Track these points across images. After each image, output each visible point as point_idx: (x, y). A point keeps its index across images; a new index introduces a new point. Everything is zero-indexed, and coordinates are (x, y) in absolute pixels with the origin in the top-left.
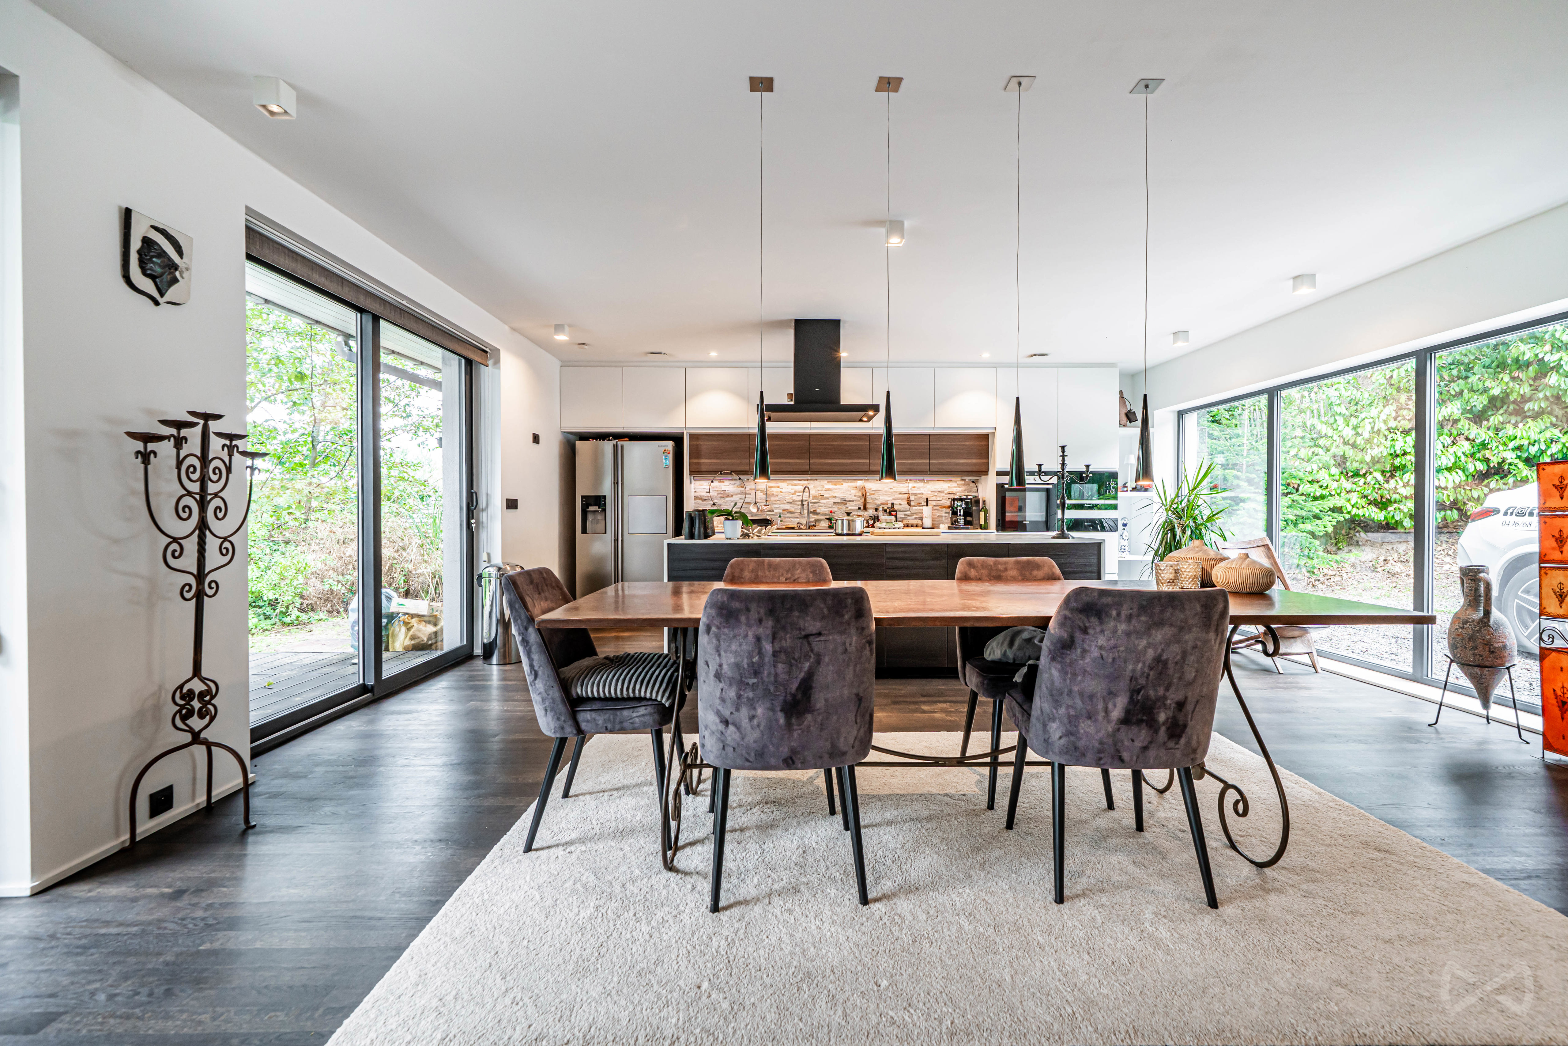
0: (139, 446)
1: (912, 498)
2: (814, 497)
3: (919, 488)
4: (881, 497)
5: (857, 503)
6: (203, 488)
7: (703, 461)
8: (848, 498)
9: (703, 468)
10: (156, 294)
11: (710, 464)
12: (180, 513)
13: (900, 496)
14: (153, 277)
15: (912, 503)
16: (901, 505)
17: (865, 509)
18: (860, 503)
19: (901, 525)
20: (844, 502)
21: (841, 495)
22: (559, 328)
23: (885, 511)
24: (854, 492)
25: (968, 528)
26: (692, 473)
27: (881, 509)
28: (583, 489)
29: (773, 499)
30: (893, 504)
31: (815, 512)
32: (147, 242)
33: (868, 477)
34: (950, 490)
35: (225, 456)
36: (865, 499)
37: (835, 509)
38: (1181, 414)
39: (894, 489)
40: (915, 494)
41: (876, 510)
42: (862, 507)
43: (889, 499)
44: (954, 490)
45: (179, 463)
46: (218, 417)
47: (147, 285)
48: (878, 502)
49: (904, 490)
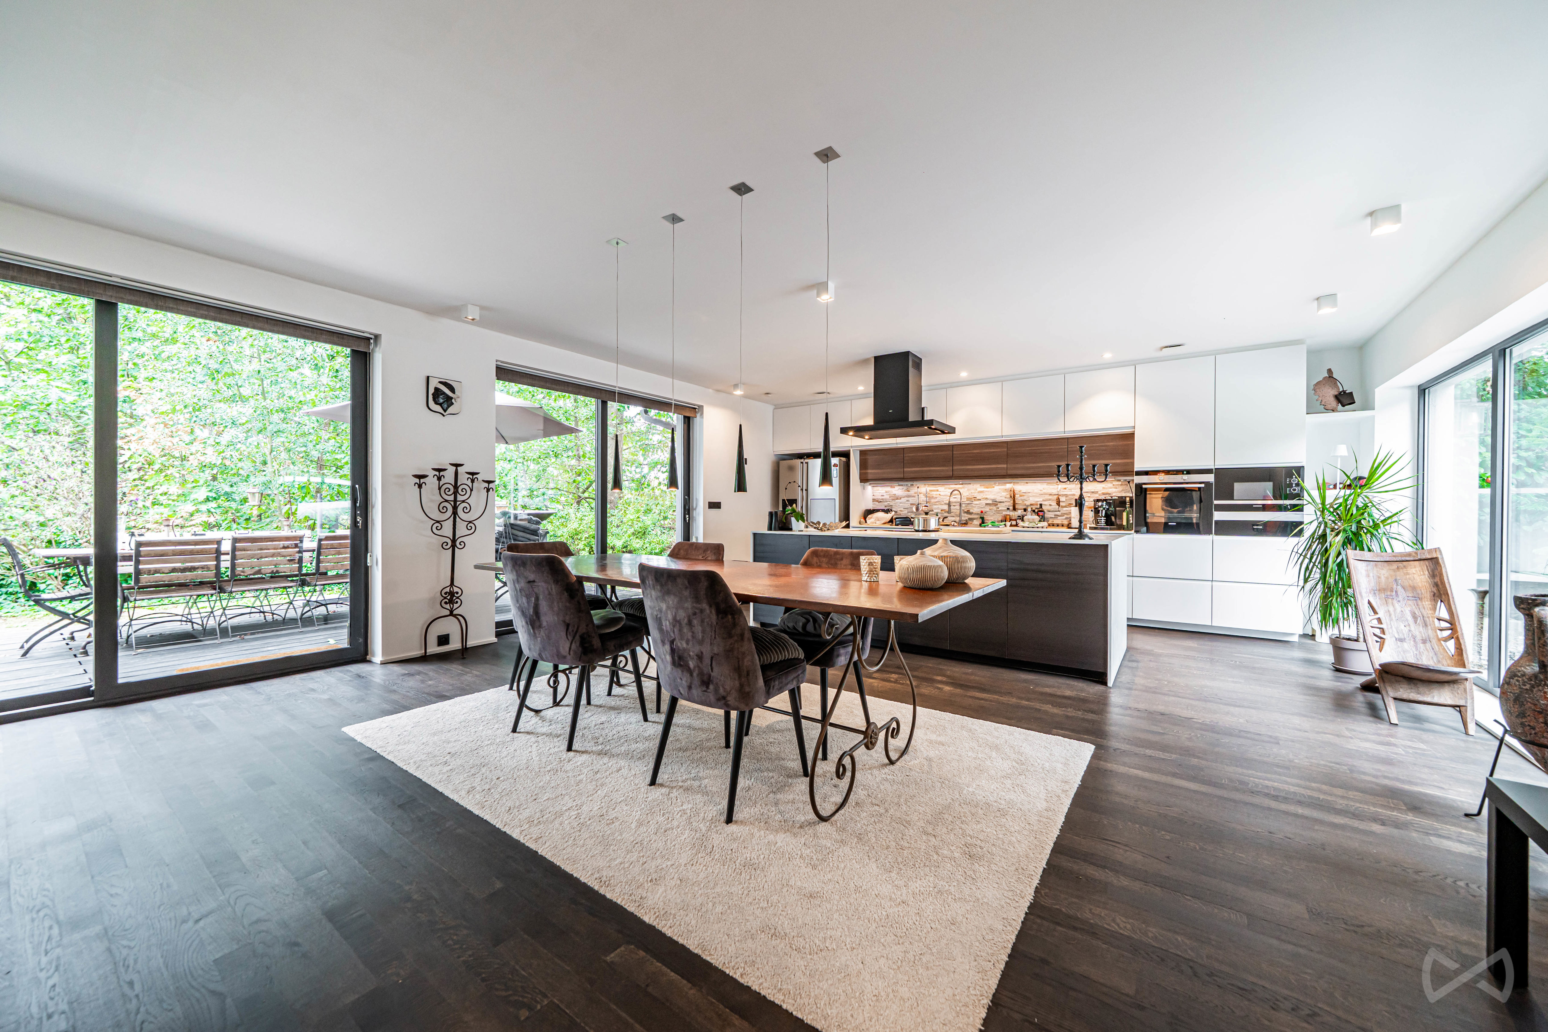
0: (417, 481)
1: (1062, 499)
2: (968, 499)
3: (1070, 490)
4: (1031, 499)
5: (1008, 504)
6: (455, 498)
7: (869, 471)
8: (999, 499)
9: (870, 477)
10: (442, 412)
11: (874, 473)
12: (441, 510)
13: (1050, 497)
14: (441, 405)
15: (1061, 504)
16: (1049, 506)
17: (1014, 509)
18: (1010, 504)
19: (1045, 524)
20: (995, 503)
21: (992, 497)
22: (736, 386)
23: (1034, 511)
24: (1004, 494)
25: (1107, 529)
26: (864, 479)
27: (1029, 509)
28: (783, 496)
29: (933, 500)
30: (1041, 505)
31: (968, 512)
32: (436, 389)
33: (1015, 480)
34: (1105, 491)
35: (469, 483)
36: (1014, 501)
37: (987, 509)
38: (1422, 391)
39: (1045, 491)
40: (1066, 496)
41: (1025, 510)
42: (1011, 508)
43: (1039, 500)
44: (1110, 491)
45: (440, 489)
46: (462, 465)
47: (438, 408)
48: (1028, 503)
49: (1055, 492)
